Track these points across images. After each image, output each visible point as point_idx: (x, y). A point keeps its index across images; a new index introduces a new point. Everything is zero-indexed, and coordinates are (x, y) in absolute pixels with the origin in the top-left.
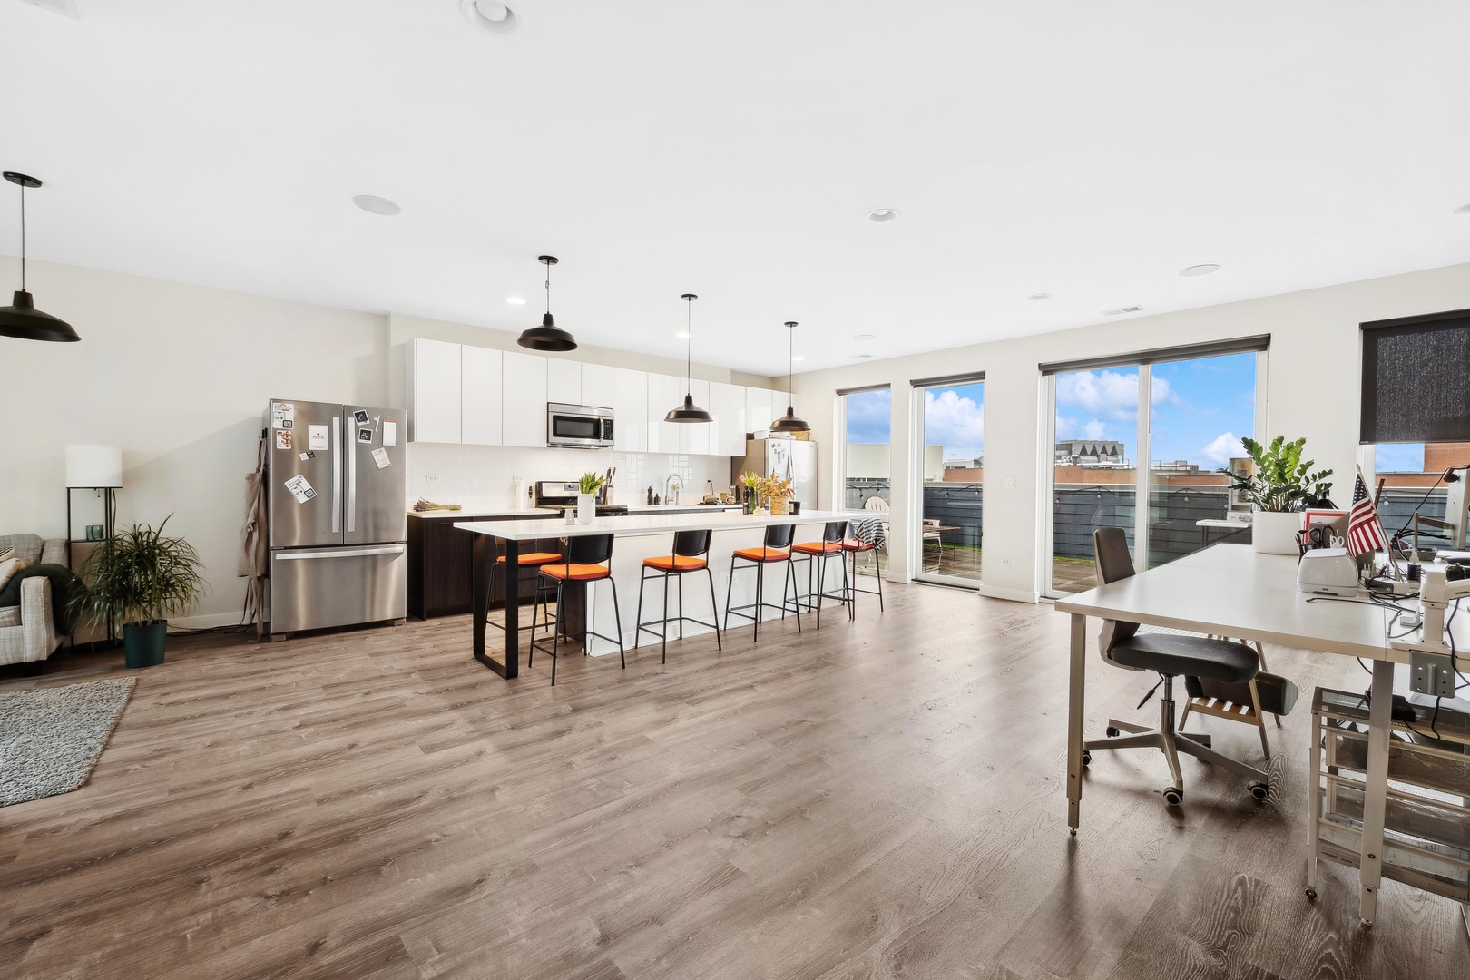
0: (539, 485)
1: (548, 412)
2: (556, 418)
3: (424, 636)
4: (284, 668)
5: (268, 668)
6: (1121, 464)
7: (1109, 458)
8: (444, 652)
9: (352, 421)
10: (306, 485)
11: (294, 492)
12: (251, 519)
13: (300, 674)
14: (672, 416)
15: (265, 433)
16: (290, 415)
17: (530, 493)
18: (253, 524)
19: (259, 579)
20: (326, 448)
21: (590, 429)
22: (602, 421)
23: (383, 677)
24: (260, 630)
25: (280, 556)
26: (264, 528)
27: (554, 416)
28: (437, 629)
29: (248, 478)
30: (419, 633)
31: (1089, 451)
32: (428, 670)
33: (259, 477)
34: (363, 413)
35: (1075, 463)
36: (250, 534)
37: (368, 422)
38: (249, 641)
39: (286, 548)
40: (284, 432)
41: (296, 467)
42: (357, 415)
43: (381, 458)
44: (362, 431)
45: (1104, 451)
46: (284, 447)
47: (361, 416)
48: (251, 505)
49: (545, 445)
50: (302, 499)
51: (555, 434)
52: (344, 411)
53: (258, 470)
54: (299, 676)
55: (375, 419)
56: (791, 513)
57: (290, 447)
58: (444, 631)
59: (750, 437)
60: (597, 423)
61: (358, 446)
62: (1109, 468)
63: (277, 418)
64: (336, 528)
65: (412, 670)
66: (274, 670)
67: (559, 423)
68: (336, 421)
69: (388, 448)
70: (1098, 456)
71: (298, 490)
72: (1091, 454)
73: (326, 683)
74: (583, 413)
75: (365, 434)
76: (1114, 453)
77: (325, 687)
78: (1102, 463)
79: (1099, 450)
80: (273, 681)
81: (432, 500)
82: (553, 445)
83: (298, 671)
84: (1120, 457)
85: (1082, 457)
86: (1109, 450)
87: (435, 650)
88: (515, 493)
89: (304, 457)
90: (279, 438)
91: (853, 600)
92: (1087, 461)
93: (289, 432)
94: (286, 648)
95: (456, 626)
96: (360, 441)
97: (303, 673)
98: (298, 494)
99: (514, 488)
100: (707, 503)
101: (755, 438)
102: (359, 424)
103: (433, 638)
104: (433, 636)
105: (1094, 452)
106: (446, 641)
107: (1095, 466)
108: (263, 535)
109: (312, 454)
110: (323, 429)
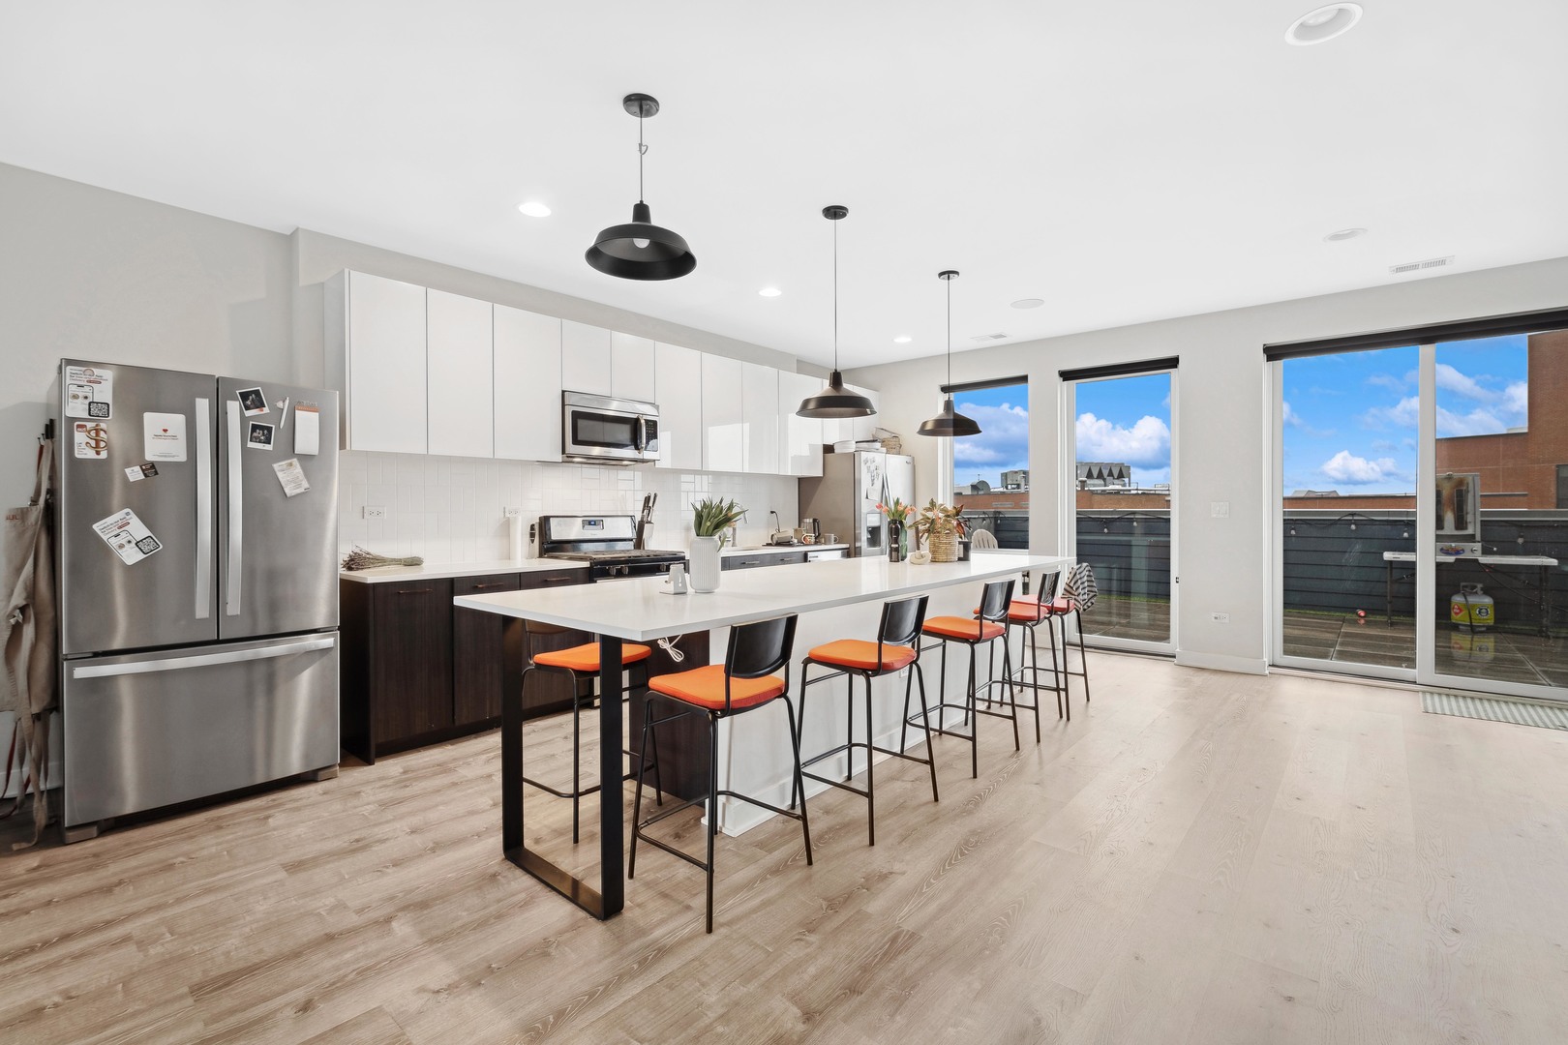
0: (545, 521)
1: (563, 405)
2: (576, 415)
3: (384, 805)
4: (92, 929)
5: (52, 931)
6: (1127, 488)
7: (1116, 481)
8: (437, 847)
9: (234, 408)
10: (138, 529)
11: (113, 543)
12: (18, 599)
13: (132, 948)
14: (812, 406)
15: (50, 430)
16: (104, 393)
17: (532, 535)
18: (23, 609)
19: (37, 717)
20: (181, 455)
21: (623, 433)
22: (643, 421)
23: (330, 938)
24: (40, 812)
25: (82, 672)
26: (49, 615)
27: (574, 412)
28: (403, 782)
29: (12, 518)
30: (372, 796)
31: (1095, 474)
32: (424, 905)
33: (36, 514)
34: (257, 393)
35: (1083, 487)
36: (16, 630)
37: (266, 410)
38: (15, 847)
39: (96, 655)
40: (90, 425)
41: (117, 494)
42: (244, 396)
43: (290, 477)
44: (255, 428)
45: (1111, 474)
46: (91, 454)
47: (252, 399)
48: (19, 570)
49: (559, 458)
50: (131, 556)
51: (576, 441)
52: (219, 390)
53: (35, 501)
54: (129, 957)
55: (280, 404)
56: (960, 559)
57: (104, 455)
58: (417, 787)
59: (828, 449)
60: (635, 424)
61: (246, 453)
62: (1118, 492)
63: (75, 397)
64: (203, 609)
65: (388, 909)
66: (66, 937)
67: (581, 423)
68: (203, 406)
69: (305, 458)
70: (1104, 480)
71: (122, 539)
72: (1097, 478)
73: (197, 976)
74: (613, 409)
75: (261, 432)
76: (1121, 476)
77: (198, 991)
78: (1111, 487)
79: (1105, 473)
80: (69, 978)
81: (375, 549)
82: (569, 459)
83: (126, 939)
84: (1126, 480)
85: (1089, 482)
86: (1116, 473)
87: (418, 841)
88: (509, 536)
89: (135, 474)
90: (80, 437)
91: (1066, 690)
92: (1094, 485)
93: (103, 426)
94: (97, 861)
95: (435, 774)
96: (251, 445)
97: (141, 944)
98: (121, 546)
99: (506, 527)
100: (778, 544)
101: (836, 451)
102: (248, 413)
103: (403, 809)
104: (400, 802)
105: (1100, 476)
106: (432, 816)
107: (1102, 491)
108: (46, 630)
109: (150, 469)
110: (176, 422)
